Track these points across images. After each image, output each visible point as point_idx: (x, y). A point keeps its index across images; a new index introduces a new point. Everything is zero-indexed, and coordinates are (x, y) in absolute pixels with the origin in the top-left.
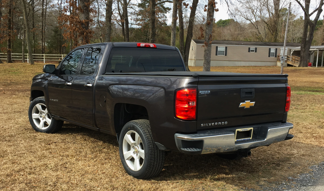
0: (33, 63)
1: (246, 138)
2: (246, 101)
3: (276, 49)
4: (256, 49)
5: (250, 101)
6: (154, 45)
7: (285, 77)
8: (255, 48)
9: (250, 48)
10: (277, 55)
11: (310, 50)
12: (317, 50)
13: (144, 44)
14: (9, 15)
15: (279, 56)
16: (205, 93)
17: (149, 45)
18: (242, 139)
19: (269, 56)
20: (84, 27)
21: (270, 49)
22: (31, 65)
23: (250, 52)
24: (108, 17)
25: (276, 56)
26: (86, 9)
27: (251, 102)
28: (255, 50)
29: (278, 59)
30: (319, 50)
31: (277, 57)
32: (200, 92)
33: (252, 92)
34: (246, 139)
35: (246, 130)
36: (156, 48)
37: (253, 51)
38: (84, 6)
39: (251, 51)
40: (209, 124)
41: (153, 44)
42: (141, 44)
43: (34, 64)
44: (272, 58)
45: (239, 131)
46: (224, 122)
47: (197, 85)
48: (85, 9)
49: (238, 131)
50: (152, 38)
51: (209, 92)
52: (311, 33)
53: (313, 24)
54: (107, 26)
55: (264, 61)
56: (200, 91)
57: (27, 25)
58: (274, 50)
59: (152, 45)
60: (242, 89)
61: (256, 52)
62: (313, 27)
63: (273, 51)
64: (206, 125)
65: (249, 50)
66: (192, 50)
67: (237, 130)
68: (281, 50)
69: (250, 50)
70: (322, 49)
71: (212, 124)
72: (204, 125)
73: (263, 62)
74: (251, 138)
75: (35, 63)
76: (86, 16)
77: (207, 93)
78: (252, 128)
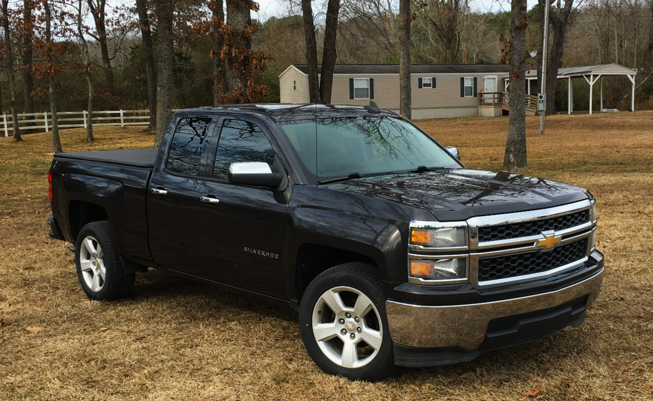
3: (475, 79)
4: (434, 80)
8: (433, 78)
9: (421, 79)
10: (478, 91)
11: (558, 77)
12: (568, 78)
15: (481, 95)
19: (462, 95)
21: (462, 80)
23: (421, 87)
25: (475, 95)
28: (431, 83)
29: (481, 100)
30: (572, 77)
31: (478, 95)
37: (427, 86)
39: (424, 86)
44: (469, 99)
50: (221, 65)
52: (557, 41)
53: (560, 22)
55: (453, 107)
58: (470, 80)
61: (435, 87)
62: (561, 27)
63: (468, 83)
65: (419, 85)
66: (295, 89)
68: (484, 80)
69: (423, 83)
70: (580, 75)
73: (451, 110)
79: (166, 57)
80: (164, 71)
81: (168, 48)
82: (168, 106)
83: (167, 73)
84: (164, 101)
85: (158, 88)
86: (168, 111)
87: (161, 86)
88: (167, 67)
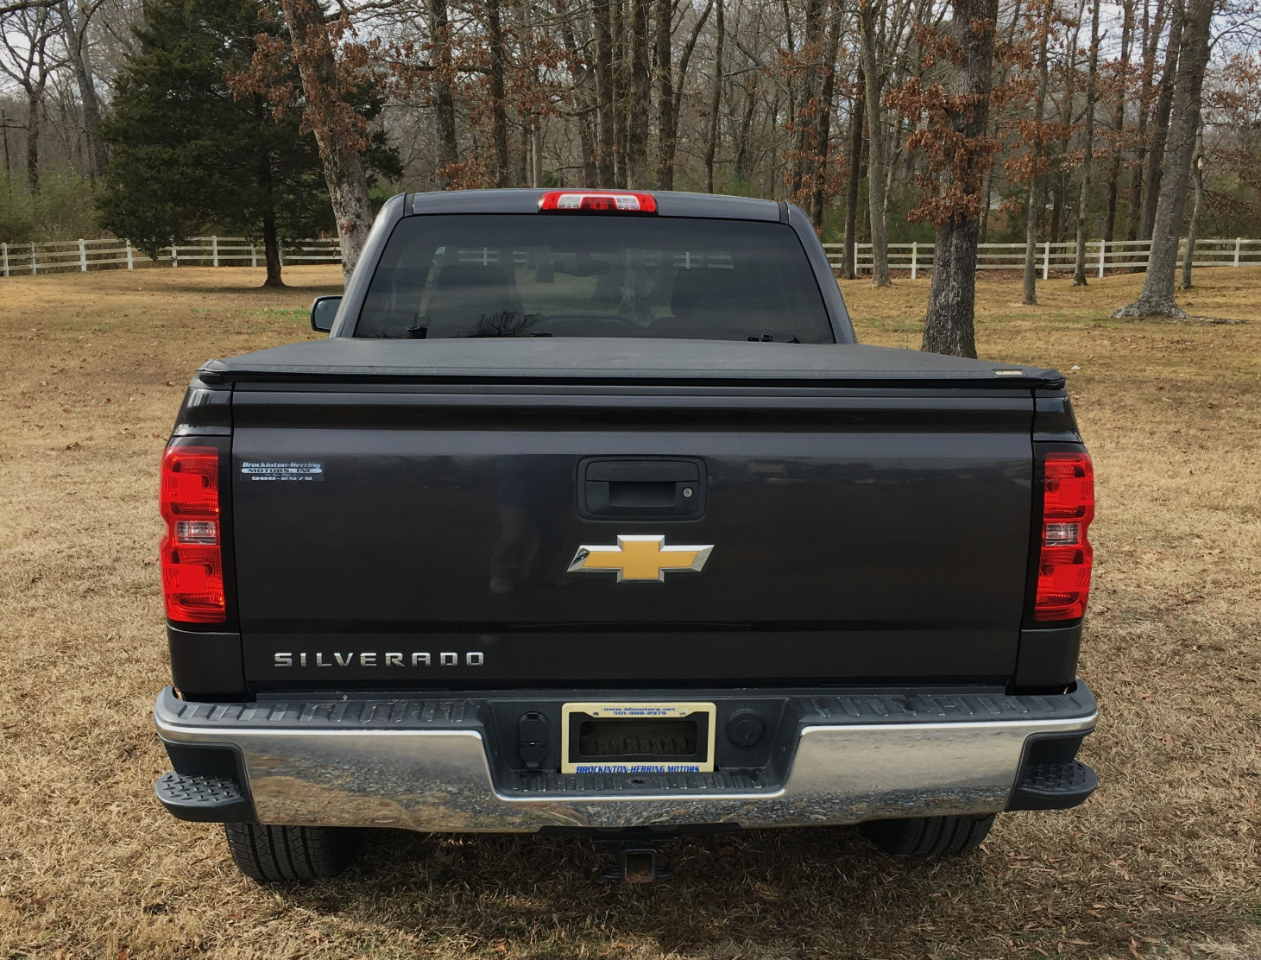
0: (887, 279)
1: (659, 764)
2: (622, 538)
5: (661, 538)
6: (642, 199)
7: (1028, 392)
13: (582, 196)
14: (825, 99)
16: (281, 475)
17: (613, 199)
18: (629, 765)
20: (962, 126)
22: (879, 287)
24: (1188, 74)
26: (976, 49)
27: (668, 542)
32: (244, 471)
33: (674, 483)
34: (666, 766)
35: (650, 711)
36: (655, 214)
38: (969, 37)
40: (337, 655)
41: (637, 196)
42: (563, 196)
43: (891, 283)
45: (590, 713)
46: (454, 655)
47: (227, 431)
48: (973, 48)
49: (583, 714)
51: (318, 470)
54: (1181, 114)
56: (245, 464)
57: (874, 133)
59: (627, 200)
60: (585, 462)
64: (311, 658)
67: (569, 708)
71: (356, 658)
72: (296, 658)
74: (707, 766)
75: (893, 281)
76: (976, 79)
77: (298, 475)
78: (710, 708)
79: (1180, 143)
80: (1173, 167)
81: (1185, 126)
82: (1171, 230)
83: (1176, 172)
84: (1164, 221)
85: (1160, 199)
86: (1169, 240)
87: (1164, 195)
88: (1179, 161)
